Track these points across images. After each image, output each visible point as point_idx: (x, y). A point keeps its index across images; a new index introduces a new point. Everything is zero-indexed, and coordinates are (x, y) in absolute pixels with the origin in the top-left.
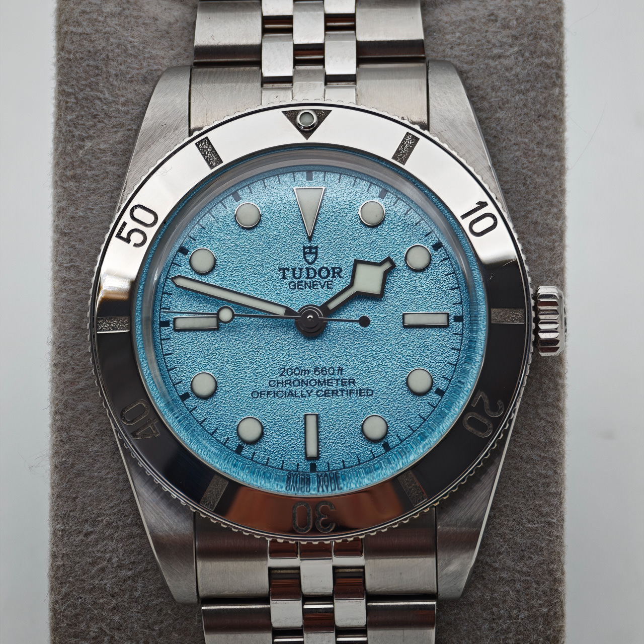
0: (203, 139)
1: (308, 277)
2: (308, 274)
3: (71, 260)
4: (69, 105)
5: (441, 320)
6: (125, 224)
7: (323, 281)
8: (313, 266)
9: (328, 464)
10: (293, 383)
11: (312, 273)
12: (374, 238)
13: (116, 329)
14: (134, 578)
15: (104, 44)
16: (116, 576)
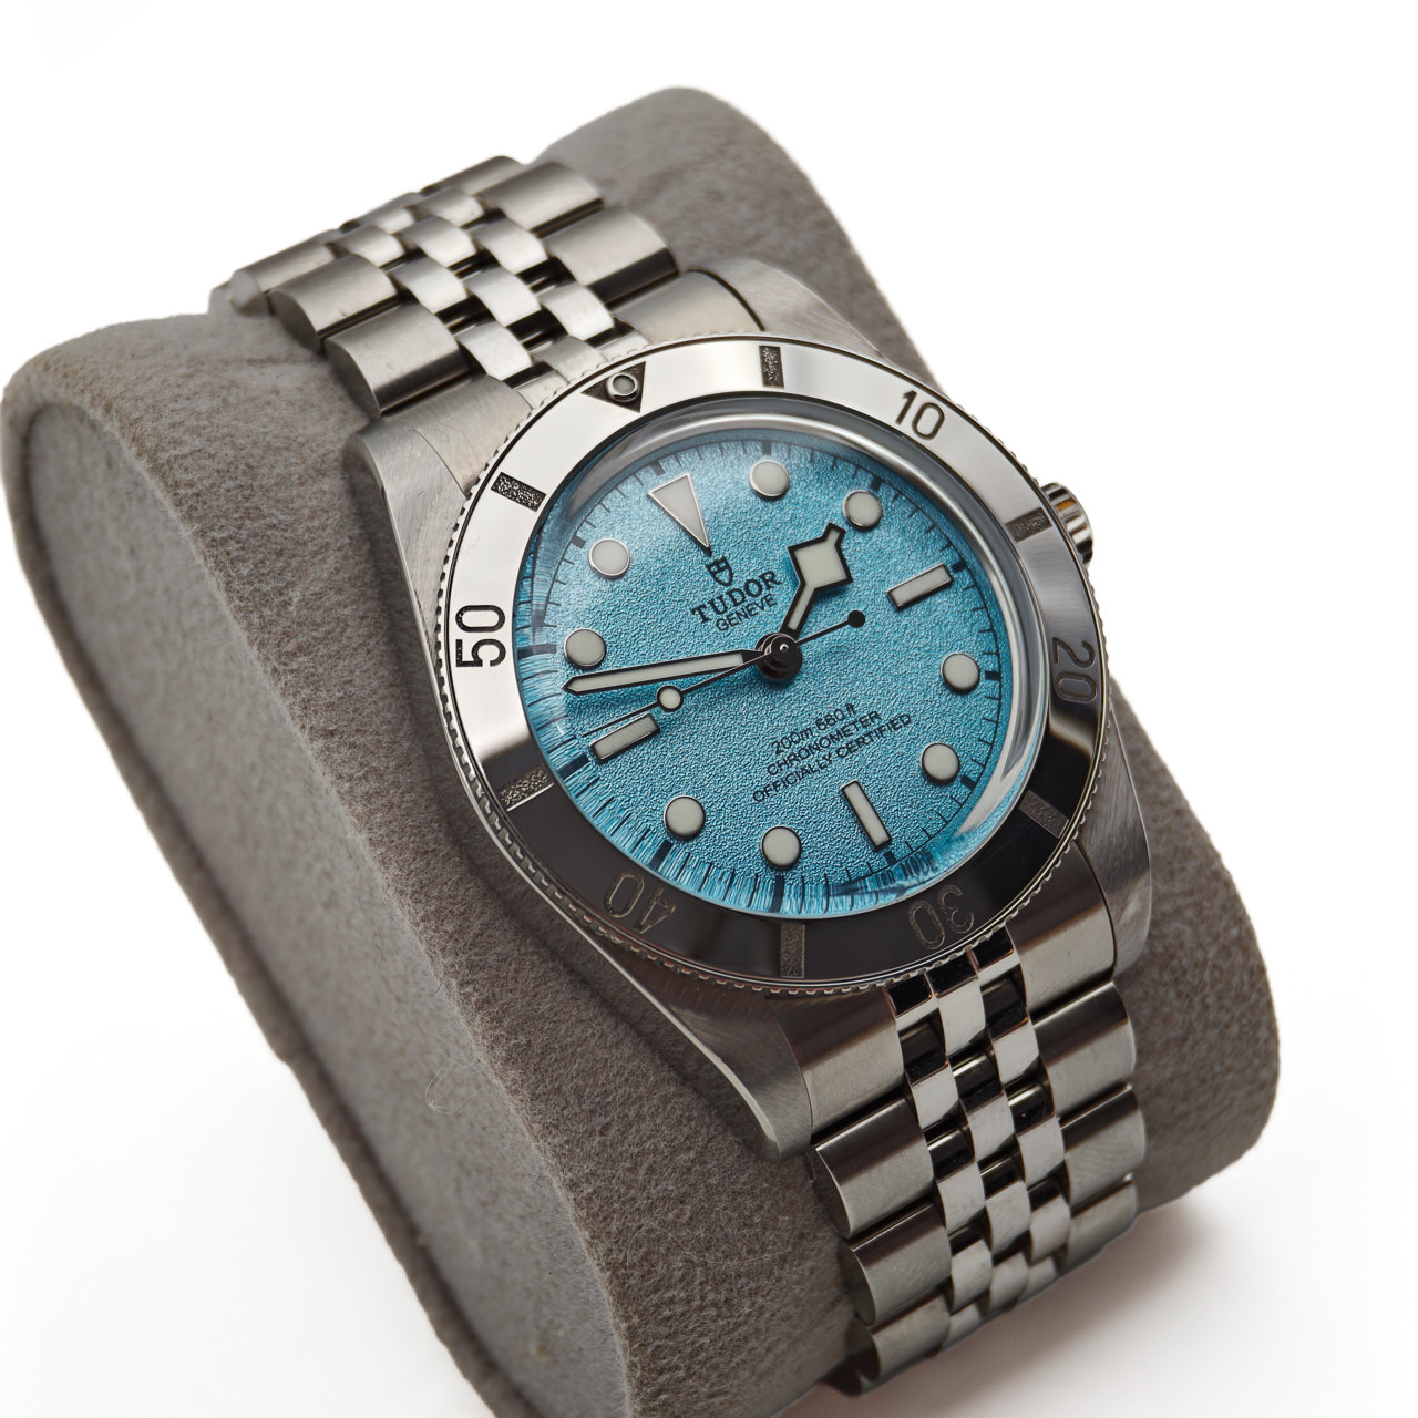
0: (499, 478)
1: (736, 604)
2: (734, 600)
3: (362, 764)
4: (234, 554)
5: (940, 578)
6: (459, 643)
7: (758, 600)
8: (733, 587)
9: (907, 843)
10: (800, 755)
11: (737, 596)
12: (791, 512)
13: (534, 792)
14: (700, 1159)
15: (231, 453)
16: (674, 1168)
